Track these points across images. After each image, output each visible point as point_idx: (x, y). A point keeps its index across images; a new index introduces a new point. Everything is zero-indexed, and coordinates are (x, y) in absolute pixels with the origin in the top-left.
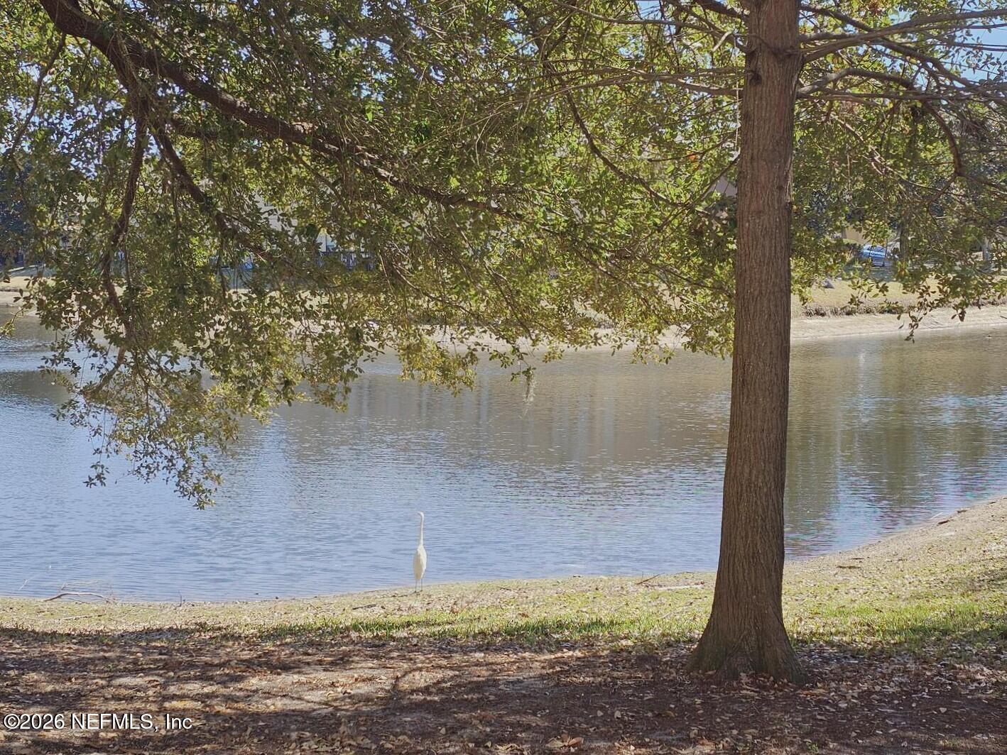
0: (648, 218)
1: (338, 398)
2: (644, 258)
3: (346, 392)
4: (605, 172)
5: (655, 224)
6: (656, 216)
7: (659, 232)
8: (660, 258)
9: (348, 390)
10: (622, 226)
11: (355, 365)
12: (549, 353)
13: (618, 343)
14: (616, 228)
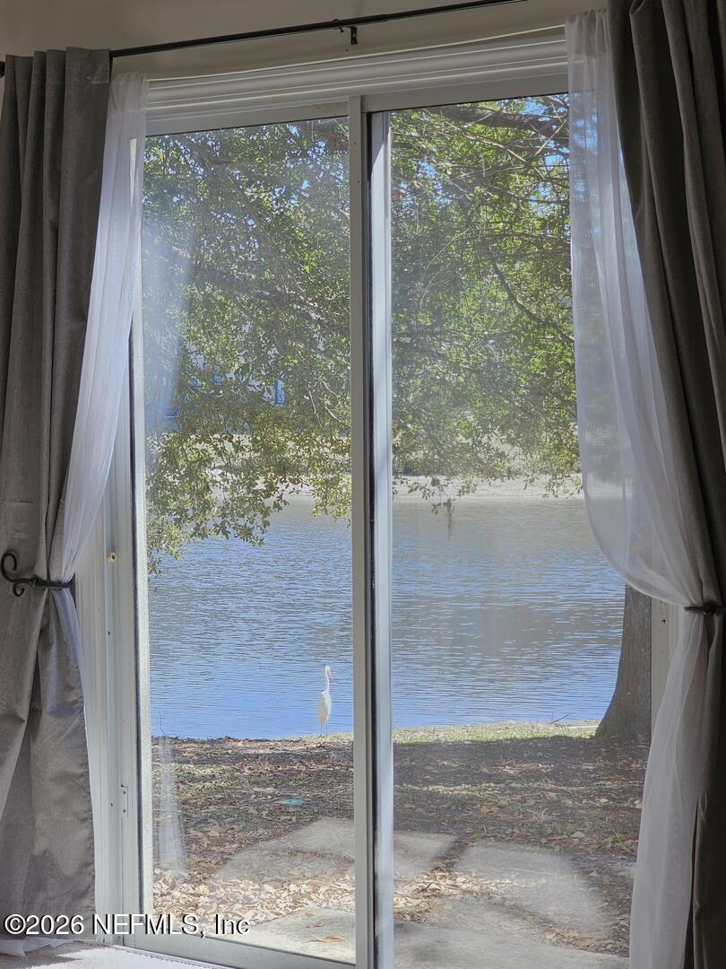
0: (560, 358)
1: (256, 532)
2: (557, 395)
3: (265, 527)
4: (520, 316)
5: (567, 364)
6: (567, 357)
7: (571, 370)
8: (572, 395)
9: (266, 524)
10: (537, 365)
11: (280, 497)
12: (463, 487)
13: (530, 477)
14: (532, 367)
